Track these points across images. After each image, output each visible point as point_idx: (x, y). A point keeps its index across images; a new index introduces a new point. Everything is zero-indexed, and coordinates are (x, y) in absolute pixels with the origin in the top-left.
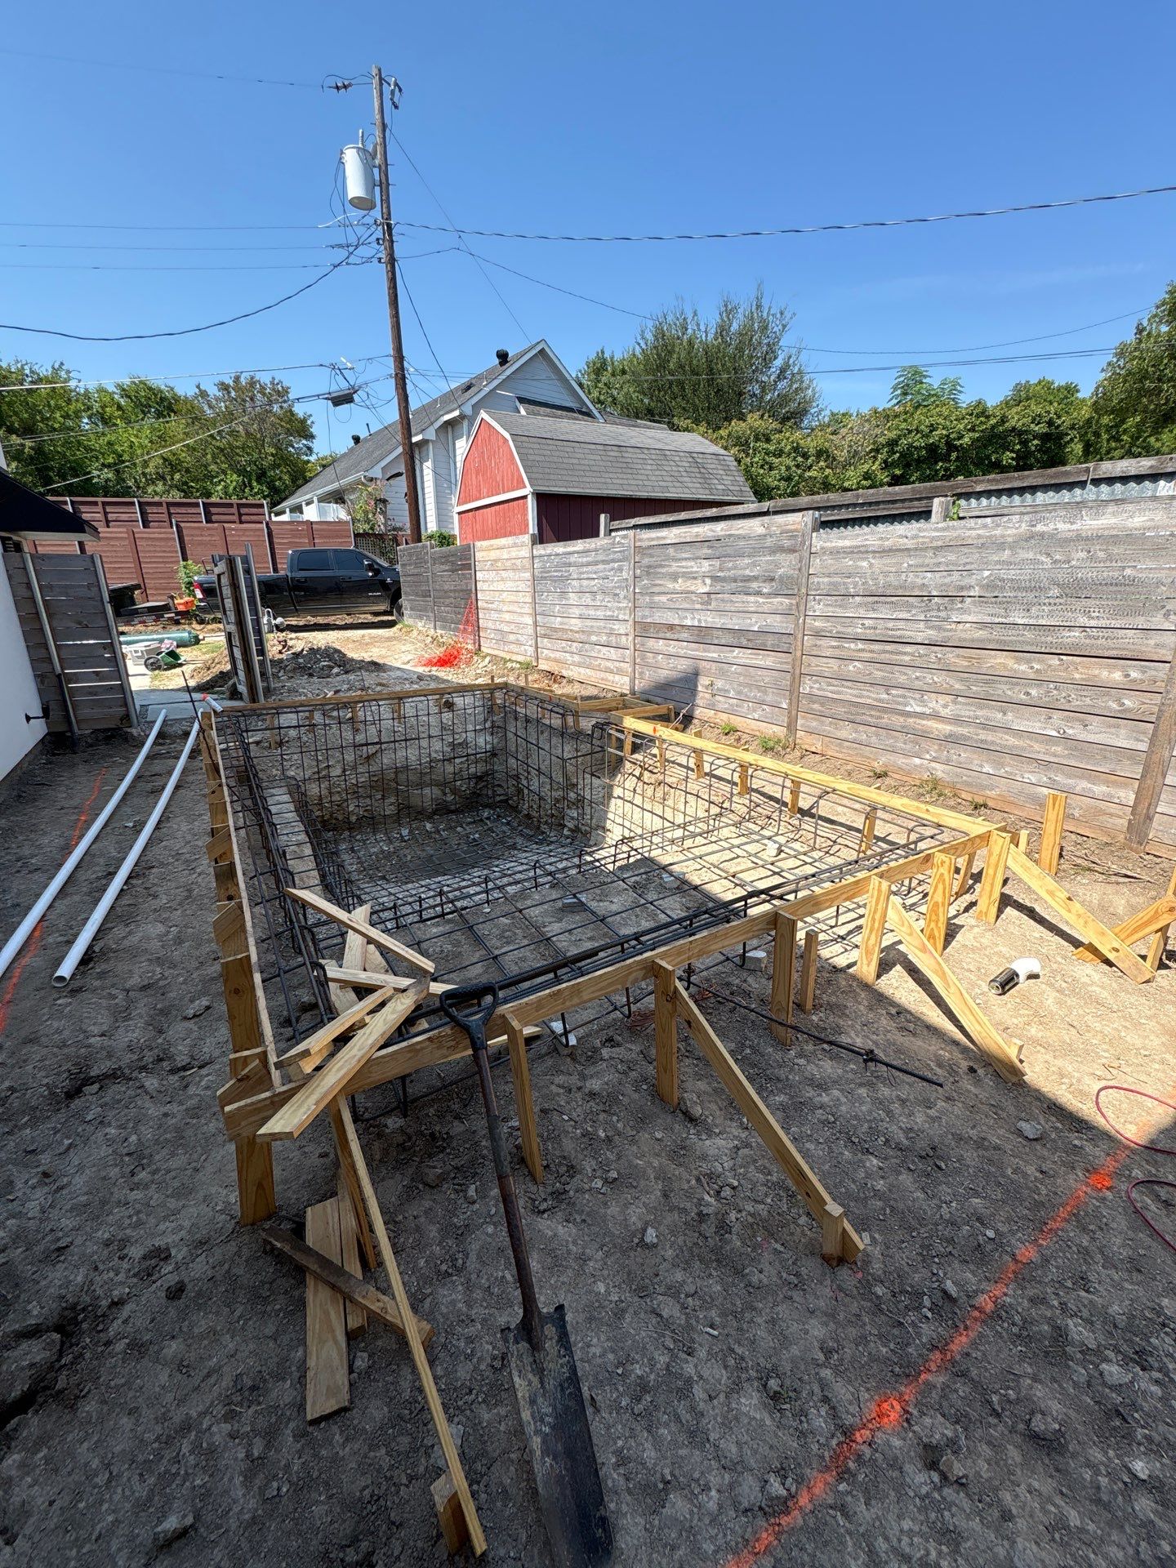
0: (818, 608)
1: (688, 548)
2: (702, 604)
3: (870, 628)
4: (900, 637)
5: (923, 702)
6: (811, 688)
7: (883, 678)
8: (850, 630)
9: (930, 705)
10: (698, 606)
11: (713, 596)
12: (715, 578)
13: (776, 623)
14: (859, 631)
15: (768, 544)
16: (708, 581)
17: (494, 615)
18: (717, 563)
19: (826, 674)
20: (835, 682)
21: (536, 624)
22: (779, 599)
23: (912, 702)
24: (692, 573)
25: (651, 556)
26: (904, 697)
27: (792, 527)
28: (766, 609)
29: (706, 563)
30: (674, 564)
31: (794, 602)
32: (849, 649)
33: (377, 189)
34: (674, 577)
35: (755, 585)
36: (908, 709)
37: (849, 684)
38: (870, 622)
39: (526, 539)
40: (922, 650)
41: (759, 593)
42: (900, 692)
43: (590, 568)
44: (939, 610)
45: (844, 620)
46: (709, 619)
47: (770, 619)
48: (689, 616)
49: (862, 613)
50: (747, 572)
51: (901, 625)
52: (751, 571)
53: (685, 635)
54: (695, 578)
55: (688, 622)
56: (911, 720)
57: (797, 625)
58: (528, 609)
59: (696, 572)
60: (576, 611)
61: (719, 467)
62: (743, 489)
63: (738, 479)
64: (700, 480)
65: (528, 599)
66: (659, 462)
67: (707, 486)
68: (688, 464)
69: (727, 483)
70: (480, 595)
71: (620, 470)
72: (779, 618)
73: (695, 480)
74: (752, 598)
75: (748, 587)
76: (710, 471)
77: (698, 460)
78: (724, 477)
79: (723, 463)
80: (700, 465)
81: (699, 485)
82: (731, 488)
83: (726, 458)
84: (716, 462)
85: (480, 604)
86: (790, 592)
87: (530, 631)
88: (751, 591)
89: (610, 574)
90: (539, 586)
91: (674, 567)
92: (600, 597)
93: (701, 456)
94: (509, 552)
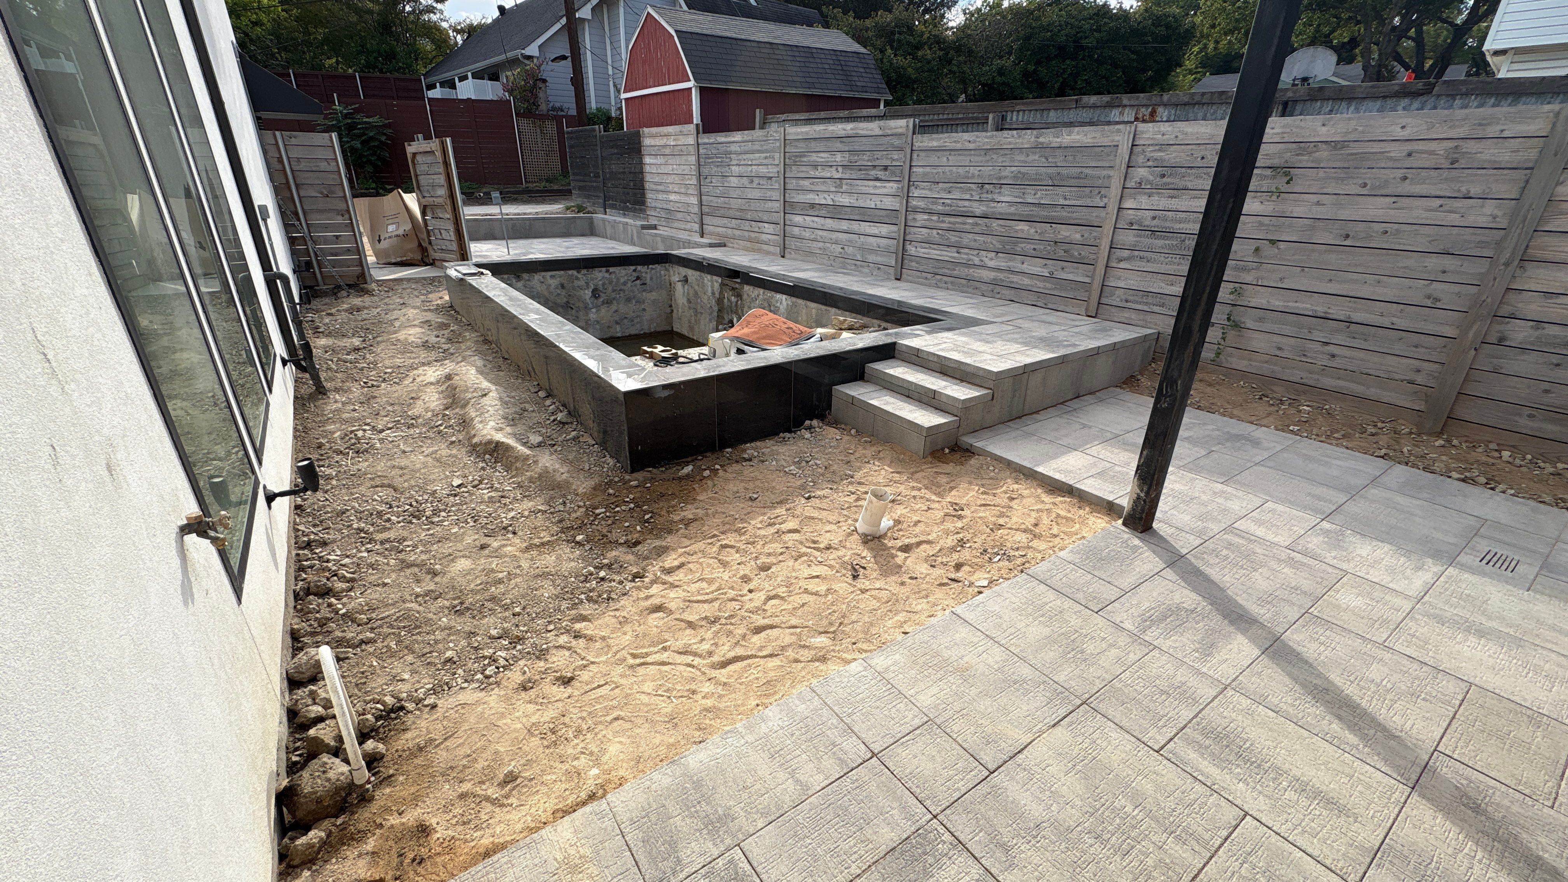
0: (915, 190)
1: (824, 142)
2: (836, 187)
3: (947, 206)
4: (966, 212)
5: (979, 257)
6: (911, 248)
7: (956, 241)
8: (933, 207)
9: (983, 259)
10: (833, 189)
11: (844, 181)
12: (845, 167)
13: (887, 202)
14: (941, 208)
15: (883, 142)
16: (840, 169)
17: (661, 196)
18: (846, 155)
19: (922, 240)
20: (926, 245)
21: (701, 204)
22: (891, 184)
23: (972, 257)
24: (828, 162)
25: (798, 147)
26: (967, 254)
27: (899, 129)
28: (881, 191)
29: (838, 155)
30: (814, 155)
31: (900, 186)
32: (934, 221)
34: (815, 166)
35: (873, 173)
36: (970, 262)
37: (935, 246)
38: (947, 201)
39: (691, 128)
40: (978, 221)
41: (877, 179)
42: (965, 250)
43: (748, 156)
44: (988, 193)
45: (931, 200)
46: (845, 200)
47: (884, 200)
48: (826, 196)
49: (943, 194)
50: (868, 163)
51: (966, 203)
52: (870, 161)
53: (823, 212)
54: (830, 167)
55: (826, 202)
57: (902, 203)
58: (693, 190)
59: (832, 162)
60: (736, 192)
61: (859, 65)
62: (880, 86)
63: (876, 76)
64: (842, 77)
65: (694, 181)
66: (807, 60)
67: (848, 83)
68: (831, 62)
69: (866, 80)
70: (648, 178)
71: (771, 67)
72: (890, 199)
73: (838, 77)
74: (871, 183)
75: (868, 175)
76: (852, 69)
77: (841, 58)
78: (864, 75)
79: (863, 61)
80: (843, 63)
81: (841, 82)
82: (869, 85)
83: (866, 56)
84: (858, 60)
85: (647, 186)
86: (898, 179)
87: (696, 210)
88: (871, 177)
89: (765, 162)
90: (705, 171)
91: (814, 157)
92: (756, 181)
93: (843, 54)
94: (674, 140)
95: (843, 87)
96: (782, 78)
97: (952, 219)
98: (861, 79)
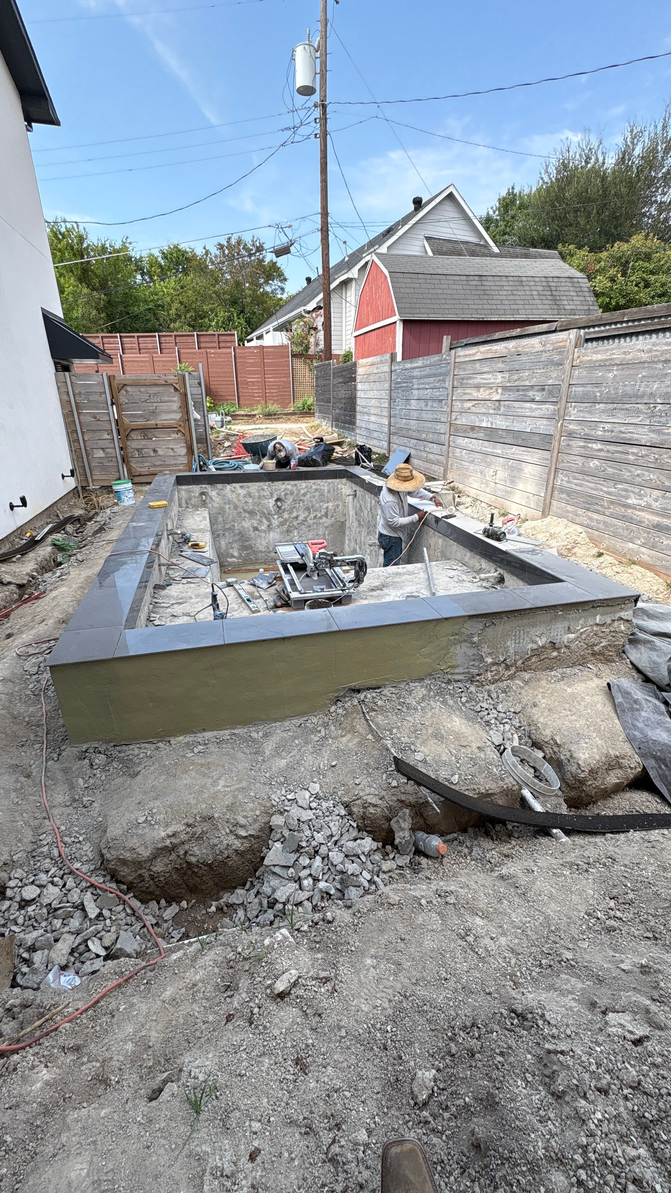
0: (574, 412)
1: (488, 363)
2: (494, 409)
3: (608, 431)
4: (630, 439)
5: (640, 496)
6: (562, 480)
7: (614, 474)
8: (593, 432)
9: (645, 499)
10: (492, 411)
11: (502, 403)
12: (505, 388)
13: (543, 426)
14: (600, 433)
15: (543, 359)
16: (500, 391)
17: (366, 418)
18: (507, 375)
19: (573, 470)
20: (580, 477)
21: (390, 425)
22: (547, 406)
23: (632, 495)
24: (489, 384)
25: (465, 370)
26: (626, 490)
27: (562, 344)
28: (536, 414)
29: (499, 375)
30: (478, 376)
31: (556, 408)
32: (592, 448)
33: (318, 76)
34: (478, 387)
35: (531, 394)
36: (629, 501)
37: (589, 478)
38: (609, 426)
39: (388, 357)
40: (644, 451)
41: (533, 401)
42: (625, 486)
43: (426, 380)
44: (661, 416)
45: (590, 424)
46: (501, 423)
47: (540, 422)
48: (485, 419)
49: (604, 418)
50: (527, 383)
51: (631, 429)
52: (530, 382)
53: (481, 435)
54: (491, 388)
55: (484, 425)
56: (630, 511)
57: (556, 427)
58: (386, 413)
59: (493, 383)
60: (415, 414)
61: (572, 289)
62: (591, 308)
63: (588, 299)
64: (550, 302)
65: (386, 405)
66: (515, 288)
67: (555, 307)
68: (542, 288)
69: (576, 303)
70: (359, 402)
71: (477, 297)
72: (545, 422)
73: (545, 302)
74: (528, 405)
75: (526, 396)
76: (562, 293)
77: (552, 284)
78: (575, 298)
79: (576, 285)
80: (553, 288)
81: (548, 307)
82: (579, 307)
83: (580, 280)
84: (570, 284)
85: (358, 408)
86: (554, 400)
87: (386, 430)
88: (528, 399)
89: (438, 385)
90: (393, 395)
91: (478, 379)
92: (430, 403)
93: (556, 280)
94: (377, 368)
95: (550, 312)
96: (485, 307)
97: (612, 448)
98: (571, 303)
